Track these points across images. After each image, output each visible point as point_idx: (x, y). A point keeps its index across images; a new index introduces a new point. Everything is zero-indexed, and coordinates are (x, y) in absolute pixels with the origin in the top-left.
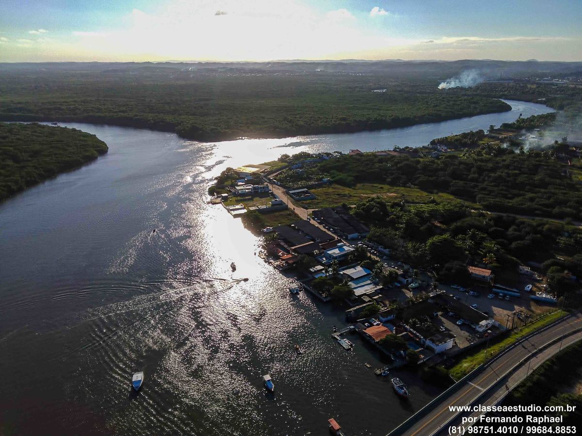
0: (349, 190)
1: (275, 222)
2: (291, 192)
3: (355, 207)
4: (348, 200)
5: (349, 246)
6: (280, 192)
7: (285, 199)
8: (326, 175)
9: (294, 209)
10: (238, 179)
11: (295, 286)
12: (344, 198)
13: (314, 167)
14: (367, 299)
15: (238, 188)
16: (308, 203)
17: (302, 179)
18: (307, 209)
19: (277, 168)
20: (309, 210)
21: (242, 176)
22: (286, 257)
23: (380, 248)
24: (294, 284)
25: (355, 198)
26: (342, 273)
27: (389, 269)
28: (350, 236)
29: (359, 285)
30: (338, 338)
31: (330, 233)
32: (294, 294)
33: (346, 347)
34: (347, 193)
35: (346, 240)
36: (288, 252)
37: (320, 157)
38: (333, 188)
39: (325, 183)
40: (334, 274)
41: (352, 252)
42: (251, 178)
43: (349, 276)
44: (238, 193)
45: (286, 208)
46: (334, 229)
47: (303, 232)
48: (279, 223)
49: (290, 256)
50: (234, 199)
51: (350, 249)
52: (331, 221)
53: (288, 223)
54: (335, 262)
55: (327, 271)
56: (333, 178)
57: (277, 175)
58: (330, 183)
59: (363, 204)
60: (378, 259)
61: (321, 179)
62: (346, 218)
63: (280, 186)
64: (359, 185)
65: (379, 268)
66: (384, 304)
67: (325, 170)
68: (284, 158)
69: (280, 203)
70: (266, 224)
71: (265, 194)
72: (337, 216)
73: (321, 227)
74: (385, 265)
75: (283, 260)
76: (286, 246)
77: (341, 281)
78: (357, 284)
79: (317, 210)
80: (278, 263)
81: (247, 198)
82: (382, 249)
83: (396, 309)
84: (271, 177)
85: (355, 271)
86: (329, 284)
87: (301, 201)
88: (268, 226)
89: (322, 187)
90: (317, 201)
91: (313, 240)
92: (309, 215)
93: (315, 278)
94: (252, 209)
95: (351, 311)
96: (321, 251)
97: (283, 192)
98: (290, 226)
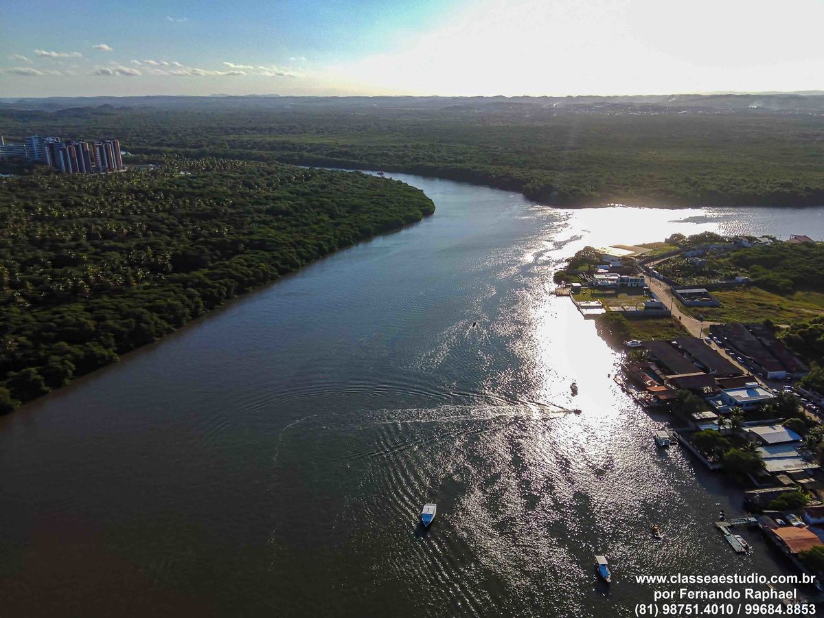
0: (780, 300)
1: (647, 334)
2: (679, 291)
3: (787, 329)
4: (777, 316)
5: (766, 390)
6: (661, 289)
7: (668, 302)
8: (743, 272)
9: (680, 318)
10: (600, 264)
11: (664, 435)
12: (769, 310)
13: (723, 257)
14: (786, 480)
15: (597, 277)
16: (705, 312)
17: (700, 274)
18: (701, 320)
19: (662, 253)
20: (704, 323)
21: (607, 261)
22: (656, 388)
24: (664, 432)
25: (790, 315)
26: (747, 430)
28: (770, 374)
29: (775, 456)
30: (726, 531)
31: (735, 363)
32: (661, 447)
33: (737, 549)
34: (776, 303)
35: (764, 378)
36: (661, 382)
37: (737, 242)
38: (752, 293)
39: (739, 284)
40: (733, 430)
41: (770, 401)
42: (618, 264)
43: (759, 438)
44: (597, 283)
45: (668, 315)
46: (744, 359)
47: (690, 355)
48: (654, 337)
49: (662, 388)
50: (589, 292)
51: (769, 394)
52: (740, 345)
53: (667, 337)
54: (737, 411)
56: (753, 277)
57: (659, 264)
58: (748, 284)
59: (803, 325)
60: (817, 419)
61: (733, 277)
62: (767, 343)
63: (663, 280)
64: (799, 294)
65: (816, 435)
66: (817, 495)
67: (742, 263)
68: (676, 240)
69: (659, 306)
70: (632, 334)
71: (638, 289)
72: (753, 338)
73: (722, 352)
75: (651, 392)
76: (658, 372)
77: (746, 442)
78: (772, 453)
79: (719, 324)
80: (643, 396)
81: (608, 292)
84: (650, 266)
85: (772, 431)
86: (722, 444)
87: (693, 306)
88: (635, 338)
89: (734, 290)
90: (721, 310)
91: (705, 369)
92: (704, 331)
93: (700, 430)
94: (613, 309)
95: (755, 494)
96: (717, 390)
97: (666, 290)
98: (669, 343)
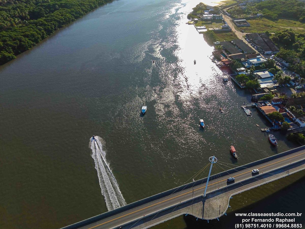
0: (272, 23)
1: (222, 39)
2: (235, 21)
3: (274, 34)
4: (271, 29)
5: (263, 58)
6: (229, 20)
7: (231, 25)
8: (260, 12)
9: (235, 32)
10: (205, 10)
11: (226, 77)
12: (268, 27)
13: (253, 6)
14: (267, 90)
15: (204, 16)
16: (245, 29)
17: (244, 13)
18: (243, 32)
19: (230, 4)
21: (208, 8)
22: (224, 60)
23: (284, 62)
25: (276, 29)
26: (255, 73)
27: (286, 75)
28: (266, 52)
29: (264, 82)
31: (254, 49)
33: (248, 114)
34: (271, 24)
35: (263, 54)
36: (226, 57)
38: (263, 21)
39: (258, 17)
40: (250, 74)
41: (265, 63)
42: (213, 10)
43: (259, 76)
44: (204, 19)
45: (230, 31)
46: (257, 47)
47: (237, 46)
48: (225, 40)
49: (227, 60)
50: (201, 22)
51: (264, 60)
52: (256, 42)
53: (230, 40)
54: (253, 67)
55: (247, 71)
56: (264, 14)
57: (229, 9)
58: (261, 17)
59: (280, 33)
60: (280, 68)
61: (256, 14)
62: (266, 40)
63: (230, 16)
64: (280, 20)
65: (279, 74)
66: (277, 95)
67: (260, 8)
69: (227, 27)
70: (217, 39)
71: (220, 20)
72: (261, 39)
73: (249, 45)
74: (284, 73)
75: (222, 61)
76: (226, 54)
77: (254, 78)
78: (263, 81)
79: (249, 33)
80: (219, 63)
81: (208, 22)
82: (285, 63)
83: (283, 99)
84: (225, 10)
85: (264, 74)
86: (246, 79)
87: (240, 27)
88: (218, 41)
89: (256, 19)
90: (250, 28)
91: (243, 52)
92: (243, 37)
93: (239, 74)
94: (210, 29)
95: (256, 96)
96: (246, 59)
97: (231, 21)
98: (230, 42)
